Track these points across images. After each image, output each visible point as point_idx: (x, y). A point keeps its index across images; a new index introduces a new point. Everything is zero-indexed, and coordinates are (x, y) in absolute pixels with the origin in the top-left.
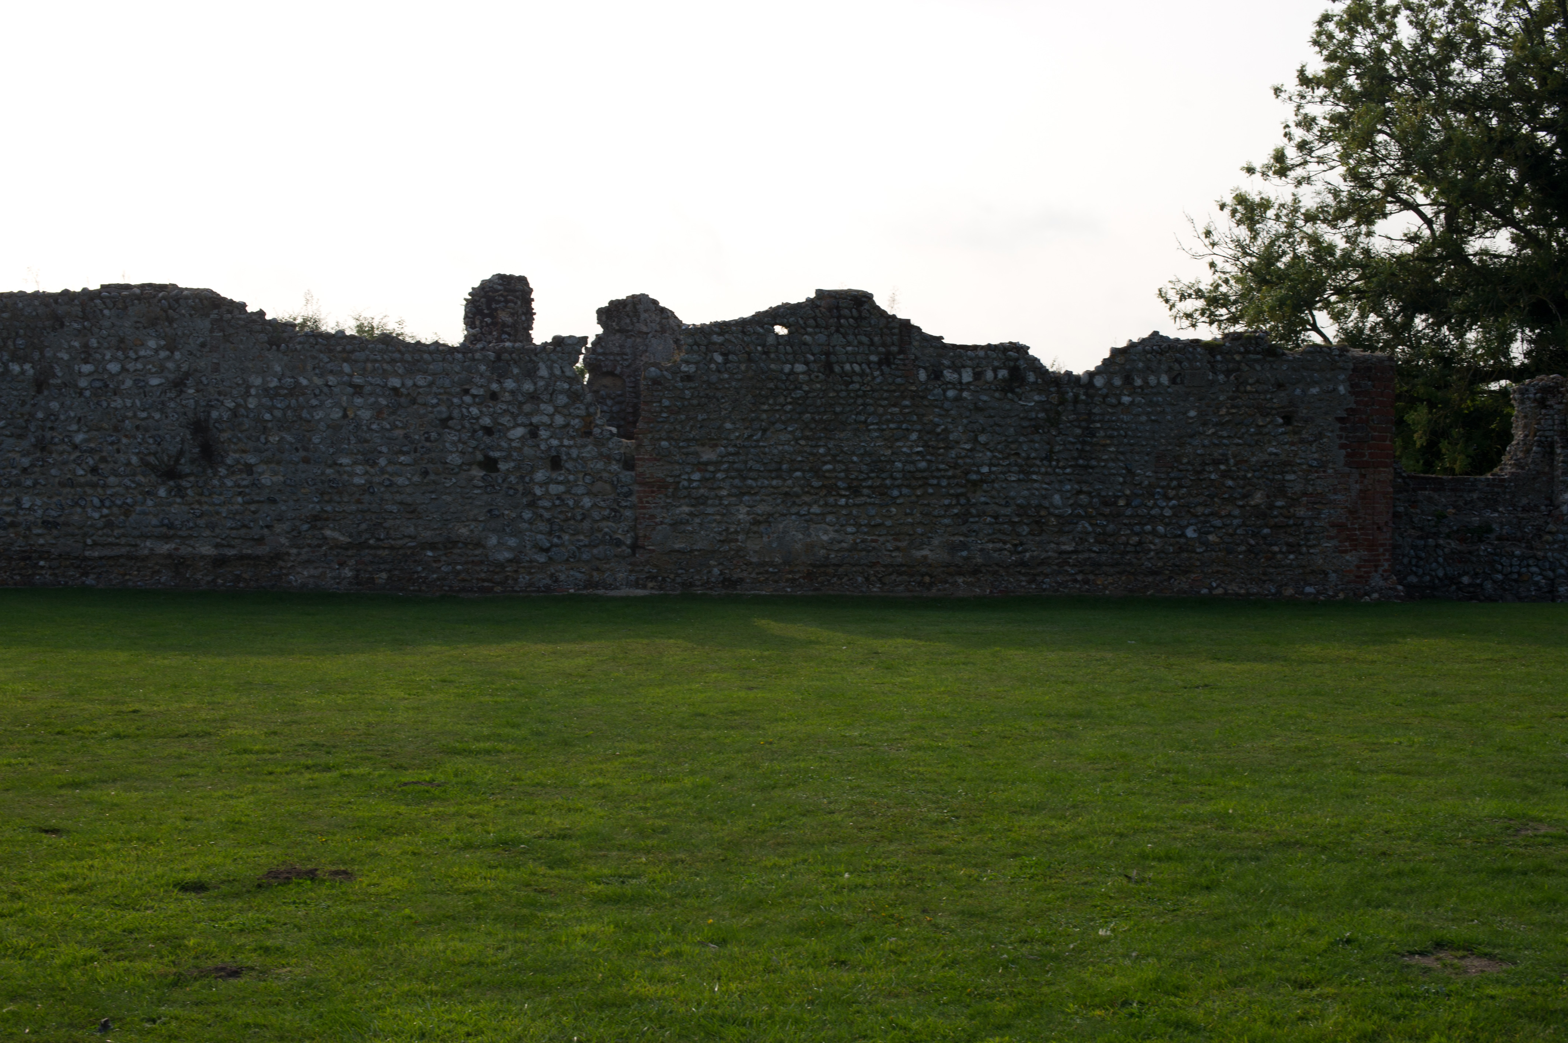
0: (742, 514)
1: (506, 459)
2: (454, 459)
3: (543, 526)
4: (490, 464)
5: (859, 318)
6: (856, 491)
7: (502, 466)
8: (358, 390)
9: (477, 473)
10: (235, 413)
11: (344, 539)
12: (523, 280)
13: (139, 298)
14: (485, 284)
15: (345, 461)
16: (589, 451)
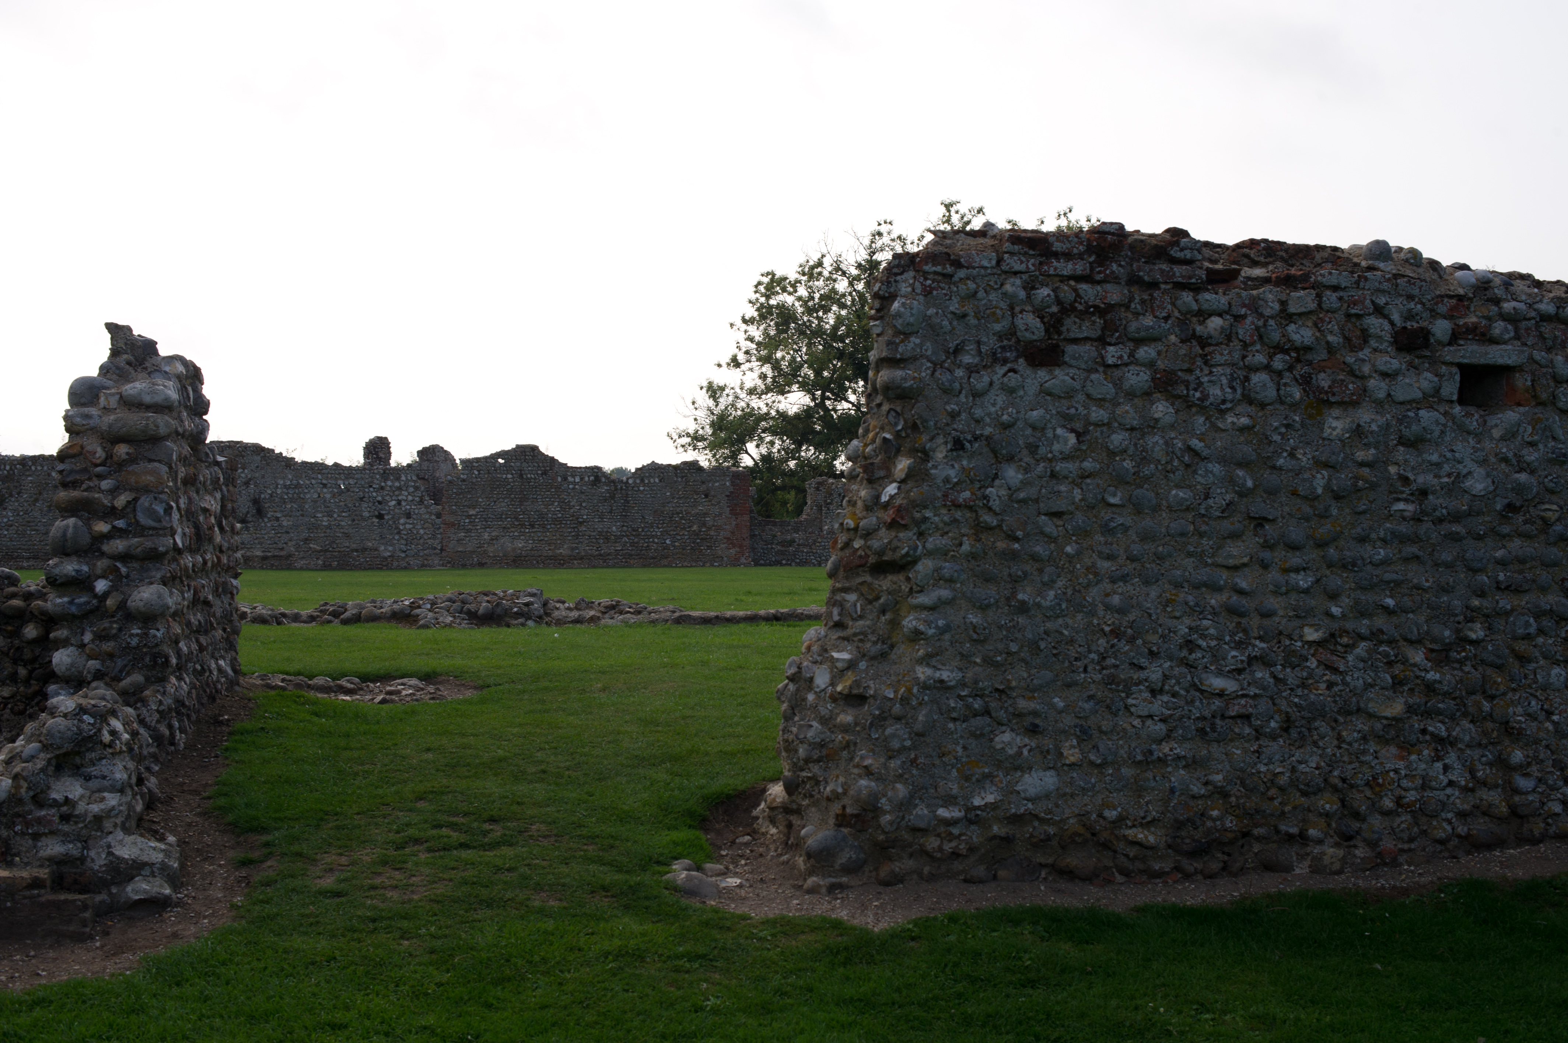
0: (486, 536)
1: (388, 514)
2: (366, 514)
3: (403, 542)
4: (380, 517)
5: (534, 456)
6: (532, 526)
7: (386, 517)
8: (325, 485)
9: (376, 520)
10: (271, 495)
11: (318, 548)
12: (386, 438)
13: (229, 447)
14: (371, 441)
15: (319, 515)
16: (423, 510)
